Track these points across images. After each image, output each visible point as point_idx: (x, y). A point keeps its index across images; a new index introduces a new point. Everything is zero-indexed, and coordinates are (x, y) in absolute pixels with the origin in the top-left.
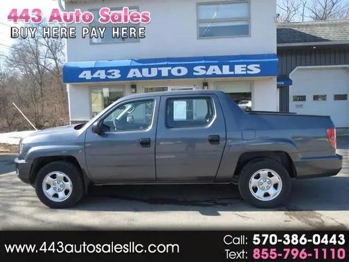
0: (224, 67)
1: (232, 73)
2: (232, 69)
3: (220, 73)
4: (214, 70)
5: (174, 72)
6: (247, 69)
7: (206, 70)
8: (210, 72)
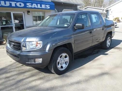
0: (38, 4)
1: (41, 8)
2: (41, 6)
3: (37, 7)
4: (35, 6)
5: (18, 4)
6: (46, 7)
7: (32, 5)
8: (33, 7)
